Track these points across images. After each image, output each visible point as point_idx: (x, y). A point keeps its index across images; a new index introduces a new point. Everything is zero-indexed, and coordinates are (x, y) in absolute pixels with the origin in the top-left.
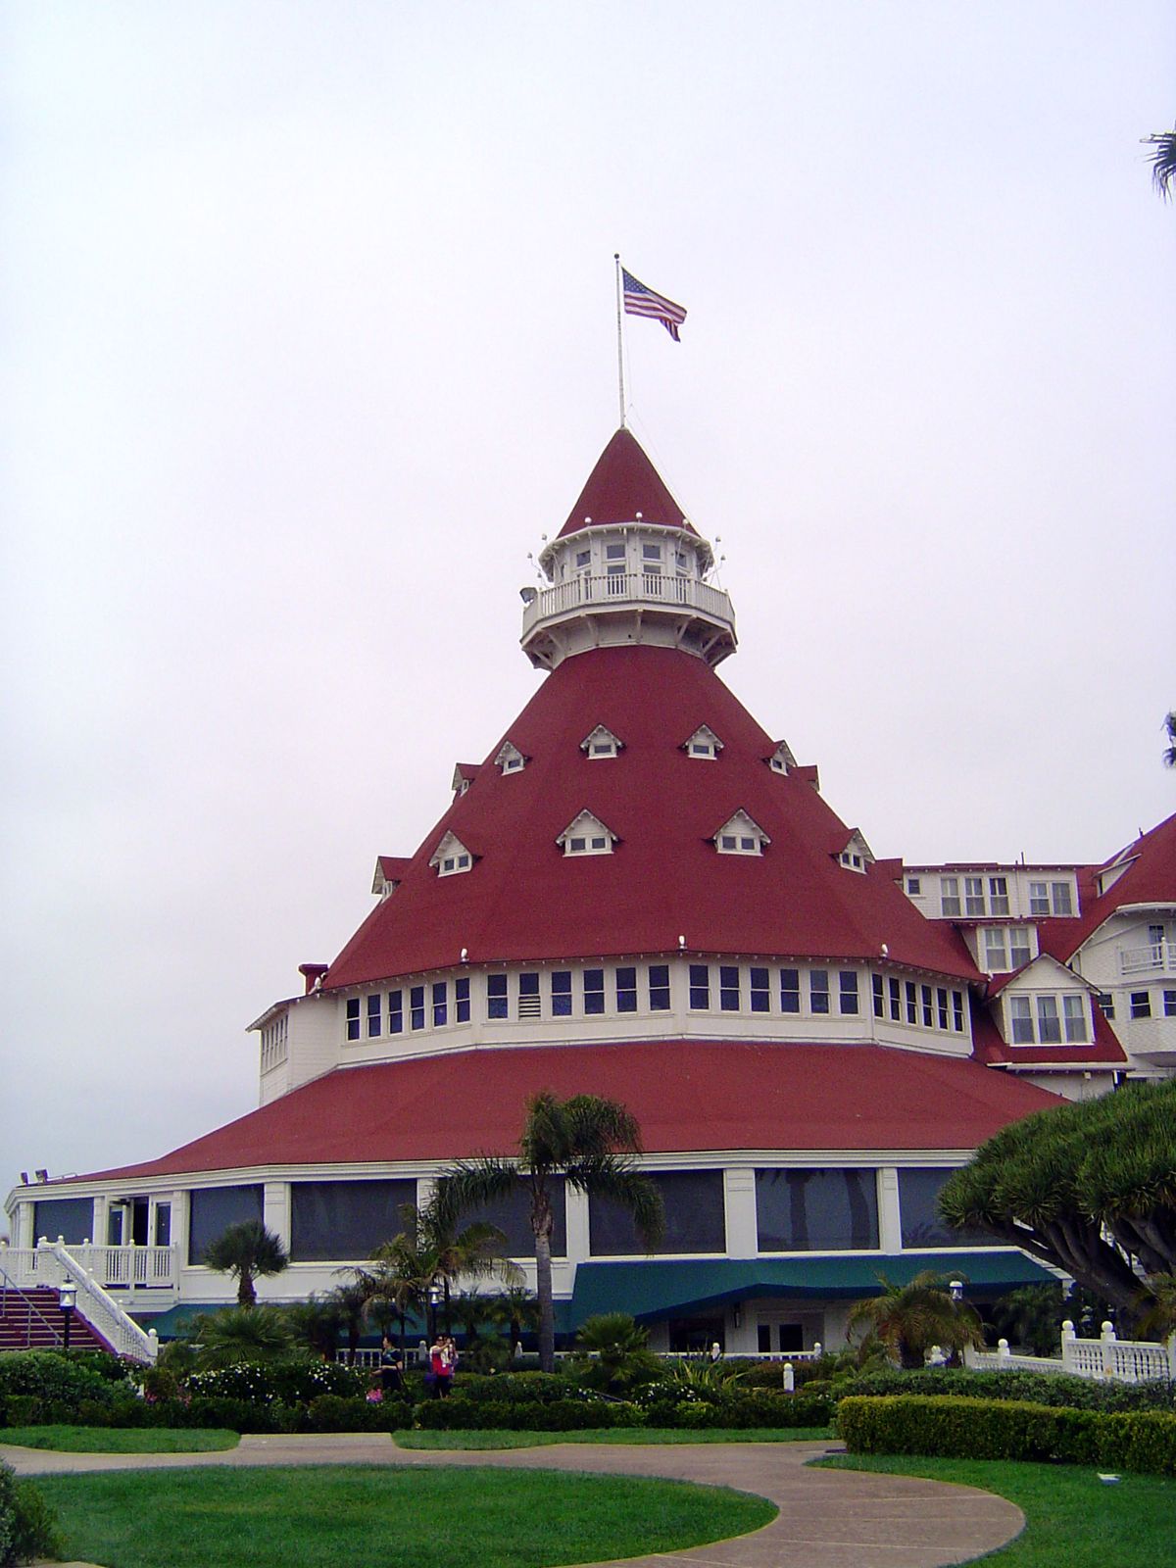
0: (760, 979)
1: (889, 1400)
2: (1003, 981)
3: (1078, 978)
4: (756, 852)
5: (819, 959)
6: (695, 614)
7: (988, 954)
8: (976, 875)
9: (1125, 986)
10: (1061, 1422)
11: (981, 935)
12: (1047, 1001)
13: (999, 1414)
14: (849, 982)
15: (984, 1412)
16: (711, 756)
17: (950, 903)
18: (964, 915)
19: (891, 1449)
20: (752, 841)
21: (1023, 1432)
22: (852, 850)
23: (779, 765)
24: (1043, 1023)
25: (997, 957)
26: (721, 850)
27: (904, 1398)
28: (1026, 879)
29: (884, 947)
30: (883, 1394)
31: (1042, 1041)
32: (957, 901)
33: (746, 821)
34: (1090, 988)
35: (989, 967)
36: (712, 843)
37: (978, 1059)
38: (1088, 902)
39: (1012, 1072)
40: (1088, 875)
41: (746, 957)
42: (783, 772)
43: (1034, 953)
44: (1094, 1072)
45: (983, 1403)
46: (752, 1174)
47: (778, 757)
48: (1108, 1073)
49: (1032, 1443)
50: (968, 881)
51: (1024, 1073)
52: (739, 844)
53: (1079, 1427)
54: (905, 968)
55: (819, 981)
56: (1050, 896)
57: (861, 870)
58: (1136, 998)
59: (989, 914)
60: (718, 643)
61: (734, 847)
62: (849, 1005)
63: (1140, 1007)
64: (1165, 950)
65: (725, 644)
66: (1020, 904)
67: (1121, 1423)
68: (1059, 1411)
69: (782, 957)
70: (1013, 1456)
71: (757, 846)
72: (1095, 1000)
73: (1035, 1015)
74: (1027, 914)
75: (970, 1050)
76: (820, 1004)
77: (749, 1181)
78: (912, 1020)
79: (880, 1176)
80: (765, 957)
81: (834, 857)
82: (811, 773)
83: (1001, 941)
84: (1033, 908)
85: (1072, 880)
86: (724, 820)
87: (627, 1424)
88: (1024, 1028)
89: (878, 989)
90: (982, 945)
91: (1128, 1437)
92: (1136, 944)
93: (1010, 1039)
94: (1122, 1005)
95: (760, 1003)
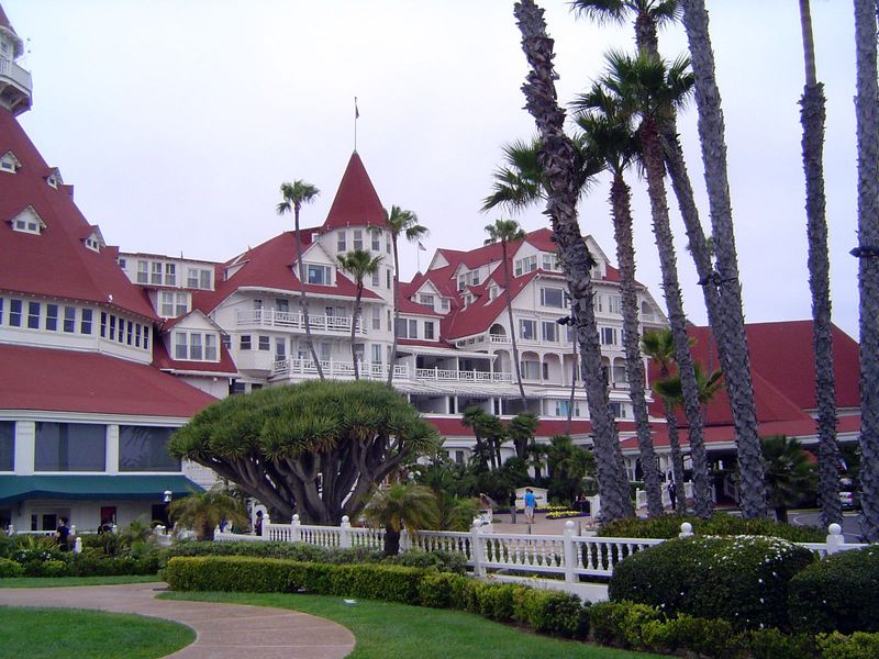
0: (34, 309)
1: (201, 559)
2: (172, 323)
3: (214, 325)
4: (37, 232)
5: (72, 300)
6: (10, 82)
7: (163, 307)
8: (158, 261)
9: (238, 331)
10: (310, 570)
11: (160, 295)
12: (196, 336)
13: (271, 567)
14: (87, 315)
15: (262, 566)
16: (12, 171)
17: (142, 276)
18: (149, 283)
19: (202, 588)
20: (34, 225)
21: (286, 577)
22: (93, 238)
23: (52, 182)
24: (193, 348)
25: (168, 309)
26: (16, 229)
27: (210, 558)
28: (186, 267)
29: (111, 297)
30: (194, 556)
31: (191, 358)
32: (146, 274)
33: (32, 213)
34: (220, 331)
35: (164, 314)
36: (10, 223)
37: (155, 365)
38: (218, 283)
39: (174, 374)
40: (221, 268)
41: (27, 294)
42: (55, 186)
43: (189, 310)
44: (219, 378)
45: (261, 560)
46: (34, 425)
47: (53, 177)
48: (226, 378)
49: (291, 583)
50: (154, 263)
51: (180, 375)
52: (27, 227)
53: (320, 573)
54: (120, 310)
55: (70, 313)
56: (199, 277)
57: (97, 250)
58: (243, 338)
59: (163, 284)
60: (21, 103)
61: (23, 227)
62: (86, 329)
63: (246, 343)
64: (262, 314)
65: (25, 104)
66: (181, 281)
67: (347, 571)
68: (308, 564)
69: (49, 297)
70: (279, 590)
71: (38, 229)
72: (222, 337)
73: (189, 344)
74: (185, 287)
75: (151, 361)
76: (69, 327)
77: (32, 429)
78: (121, 340)
79: (109, 429)
80: (39, 296)
81: (83, 240)
82: (70, 189)
83: (171, 300)
84: (189, 283)
85: (212, 270)
86: (18, 211)
87: (13, 575)
88: (182, 350)
89: (103, 321)
90: (160, 301)
91: (352, 579)
92: (248, 309)
93: (173, 355)
94: (235, 342)
95: (33, 323)
